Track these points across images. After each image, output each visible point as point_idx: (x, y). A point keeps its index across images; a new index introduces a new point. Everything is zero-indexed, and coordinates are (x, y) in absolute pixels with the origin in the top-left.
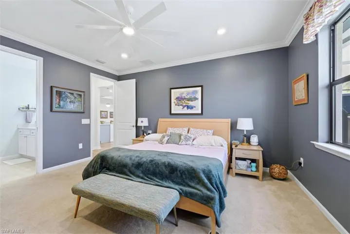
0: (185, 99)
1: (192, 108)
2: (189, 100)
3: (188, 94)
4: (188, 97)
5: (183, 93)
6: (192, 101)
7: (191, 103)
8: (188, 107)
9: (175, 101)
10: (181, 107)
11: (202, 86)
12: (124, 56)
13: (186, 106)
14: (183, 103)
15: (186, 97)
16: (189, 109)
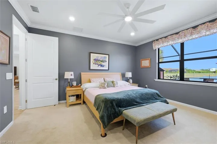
0: (99, 60)
1: (103, 66)
2: (102, 61)
3: (101, 58)
4: (101, 60)
5: (98, 57)
6: (103, 62)
7: (103, 64)
8: (101, 66)
9: (93, 61)
10: (97, 65)
11: (109, 55)
12: (72, 19)
13: (100, 65)
14: (98, 63)
15: (100, 60)
16: (102, 67)
